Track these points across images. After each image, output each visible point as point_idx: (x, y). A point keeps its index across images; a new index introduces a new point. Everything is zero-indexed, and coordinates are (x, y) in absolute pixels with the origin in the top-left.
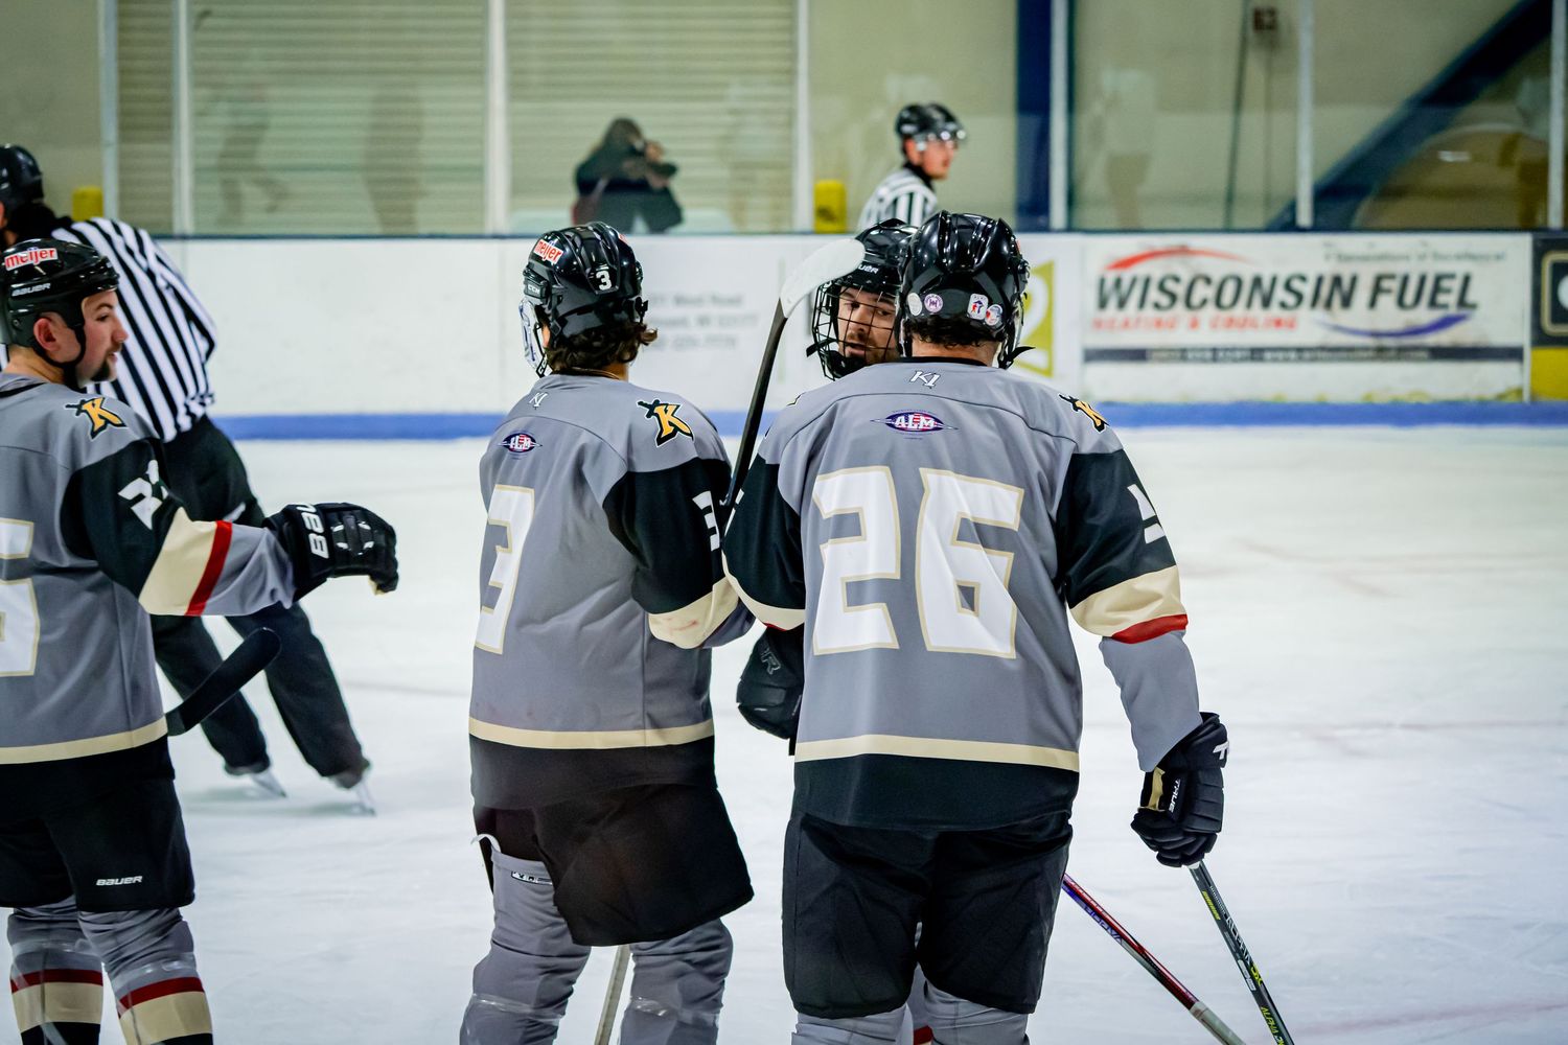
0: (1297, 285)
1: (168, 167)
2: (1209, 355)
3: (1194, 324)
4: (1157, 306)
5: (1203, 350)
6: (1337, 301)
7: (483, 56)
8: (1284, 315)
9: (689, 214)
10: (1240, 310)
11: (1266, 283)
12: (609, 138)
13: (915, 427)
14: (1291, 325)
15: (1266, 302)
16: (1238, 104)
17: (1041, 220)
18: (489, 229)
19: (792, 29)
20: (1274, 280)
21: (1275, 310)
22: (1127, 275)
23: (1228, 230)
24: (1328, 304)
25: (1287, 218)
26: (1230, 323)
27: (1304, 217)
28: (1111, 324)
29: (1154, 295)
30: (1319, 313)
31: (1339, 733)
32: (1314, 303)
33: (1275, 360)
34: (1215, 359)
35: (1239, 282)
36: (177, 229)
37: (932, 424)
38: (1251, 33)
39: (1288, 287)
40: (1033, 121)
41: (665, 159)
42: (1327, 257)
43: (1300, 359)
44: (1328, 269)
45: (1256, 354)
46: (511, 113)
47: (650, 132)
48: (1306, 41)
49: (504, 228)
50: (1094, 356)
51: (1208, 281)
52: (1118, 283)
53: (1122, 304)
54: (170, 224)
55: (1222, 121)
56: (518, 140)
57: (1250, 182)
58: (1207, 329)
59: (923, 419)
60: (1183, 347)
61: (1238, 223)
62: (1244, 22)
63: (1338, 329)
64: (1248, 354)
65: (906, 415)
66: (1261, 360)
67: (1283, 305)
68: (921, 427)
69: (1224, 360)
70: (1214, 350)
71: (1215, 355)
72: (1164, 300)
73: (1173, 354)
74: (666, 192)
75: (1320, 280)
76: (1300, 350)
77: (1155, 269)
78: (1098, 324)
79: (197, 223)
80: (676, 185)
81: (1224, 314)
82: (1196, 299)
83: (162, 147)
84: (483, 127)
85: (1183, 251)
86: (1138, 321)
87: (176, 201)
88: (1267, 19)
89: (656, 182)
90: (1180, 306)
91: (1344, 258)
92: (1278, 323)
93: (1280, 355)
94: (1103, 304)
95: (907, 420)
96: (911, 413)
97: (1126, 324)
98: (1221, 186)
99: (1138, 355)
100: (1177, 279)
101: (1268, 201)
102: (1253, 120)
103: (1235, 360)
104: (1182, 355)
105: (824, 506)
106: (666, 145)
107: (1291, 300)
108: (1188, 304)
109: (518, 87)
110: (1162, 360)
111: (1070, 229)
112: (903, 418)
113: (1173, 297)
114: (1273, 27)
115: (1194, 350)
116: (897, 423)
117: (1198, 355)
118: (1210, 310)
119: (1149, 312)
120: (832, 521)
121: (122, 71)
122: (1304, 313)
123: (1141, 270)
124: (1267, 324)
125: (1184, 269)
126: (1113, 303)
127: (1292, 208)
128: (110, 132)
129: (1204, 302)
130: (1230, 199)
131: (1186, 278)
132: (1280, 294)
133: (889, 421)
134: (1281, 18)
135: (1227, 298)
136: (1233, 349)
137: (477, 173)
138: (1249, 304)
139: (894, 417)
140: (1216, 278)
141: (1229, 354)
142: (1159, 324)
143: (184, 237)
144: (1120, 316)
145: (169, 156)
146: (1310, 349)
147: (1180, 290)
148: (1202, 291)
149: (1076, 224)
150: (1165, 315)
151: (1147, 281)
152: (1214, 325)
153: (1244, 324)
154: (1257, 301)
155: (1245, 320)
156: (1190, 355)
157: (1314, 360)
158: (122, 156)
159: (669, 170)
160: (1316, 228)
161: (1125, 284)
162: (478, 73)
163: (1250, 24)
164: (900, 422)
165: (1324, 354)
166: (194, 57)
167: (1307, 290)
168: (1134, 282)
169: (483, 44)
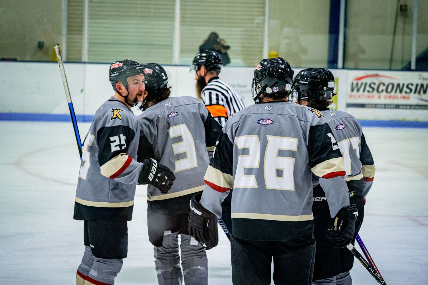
0: (410, 86)
1: (81, 43)
2: (383, 106)
3: (379, 97)
4: (368, 91)
5: (382, 105)
6: (422, 92)
7: (173, 13)
8: (406, 95)
9: (232, 61)
10: (393, 94)
11: (401, 86)
12: (210, 38)
13: (265, 123)
14: (408, 98)
15: (401, 91)
16: (395, 33)
17: (335, 65)
18: (173, 63)
19: (264, 7)
20: (403, 85)
21: (403, 94)
22: (360, 82)
23: (390, 70)
24: (419, 93)
25: (408, 66)
26: (390, 97)
27: (413, 67)
28: (355, 97)
29: (368, 88)
30: (417, 95)
31: (418, 219)
32: (415, 92)
33: (403, 108)
34: (385, 108)
35: (393, 85)
36: (83, 60)
37: (270, 122)
38: (399, 12)
39: (408, 87)
40: (334, 36)
41: (226, 44)
42: (420, 79)
43: (411, 108)
44: (420, 82)
45: (397, 106)
46: (181, 29)
47: (221, 37)
48: (415, 15)
49: (178, 63)
50: (349, 105)
51: (384, 84)
52: (357, 84)
53: (358, 90)
54: (81, 59)
55: (389, 38)
56: (183, 38)
57: (398, 56)
58: (383, 99)
59: (268, 121)
60: (376, 104)
61: (393, 68)
62: (397, 8)
63: (422, 100)
64: (395, 106)
65: (263, 120)
66: (399, 108)
67: (406, 92)
68: (267, 123)
69: (388, 108)
70: (385, 105)
71: (385, 106)
72: (371, 90)
73: (373, 106)
74: (226, 54)
75: (417, 85)
76: (410, 106)
77: (368, 81)
78: (351, 96)
79: (89, 59)
80: (229, 52)
81: (388, 95)
82: (380, 90)
83: (80, 36)
84: (173, 33)
85: (377, 75)
86: (363, 96)
87: (83, 52)
88: (404, 8)
89: (223, 51)
90: (375, 92)
91: (424, 79)
92: (404, 97)
93: (405, 107)
94: (352, 90)
95: (263, 121)
96: (264, 119)
97: (359, 96)
98: (389, 57)
99: (363, 106)
100: (375, 84)
101: (402, 61)
102: (399, 38)
103: (391, 108)
104: (375, 106)
105: (239, 146)
106: (226, 40)
107: (408, 91)
108: (378, 91)
109: (183, 22)
110: (369, 107)
111: (343, 68)
112: (262, 121)
113: (373, 89)
114: (406, 10)
115: (379, 105)
116: (260, 122)
117: (380, 106)
118: (384, 93)
119: (366, 93)
120: (241, 150)
121: (68, 14)
122: (412, 95)
123: (364, 81)
124: (401, 97)
125: (377, 81)
126: (355, 90)
127: (410, 64)
128: (64, 31)
129: (382, 91)
130: (391, 61)
131: (377, 83)
132: (405, 89)
133: (258, 122)
134: (408, 8)
135: (389, 90)
136: (391, 105)
137: (170, 47)
138: (396, 92)
139: (259, 121)
140: (386, 84)
141: (389, 106)
142: (369, 97)
143: (85, 63)
144: (358, 94)
145: (81, 39)
146: (414, 106)
147: (375, 87)
148: (382, 87)
149: (346, 66)
150: (371, 94)
151: (366, 84)
152: (385, 98)
153: (394, 97)
154: (398, 91)
155: (395, 96)
156: (378, 106)
157: (414, 109)
158: (68, 38)
159: (228, 47)
160: (417, 70)
161: (359, 85)
162: (171, 17)
163: (399, 9)
164: (261, 122)
165: (418, 107)
166: (89, 10)
167: (413, 88)
168: (362, 84)
169: (173, 9)
